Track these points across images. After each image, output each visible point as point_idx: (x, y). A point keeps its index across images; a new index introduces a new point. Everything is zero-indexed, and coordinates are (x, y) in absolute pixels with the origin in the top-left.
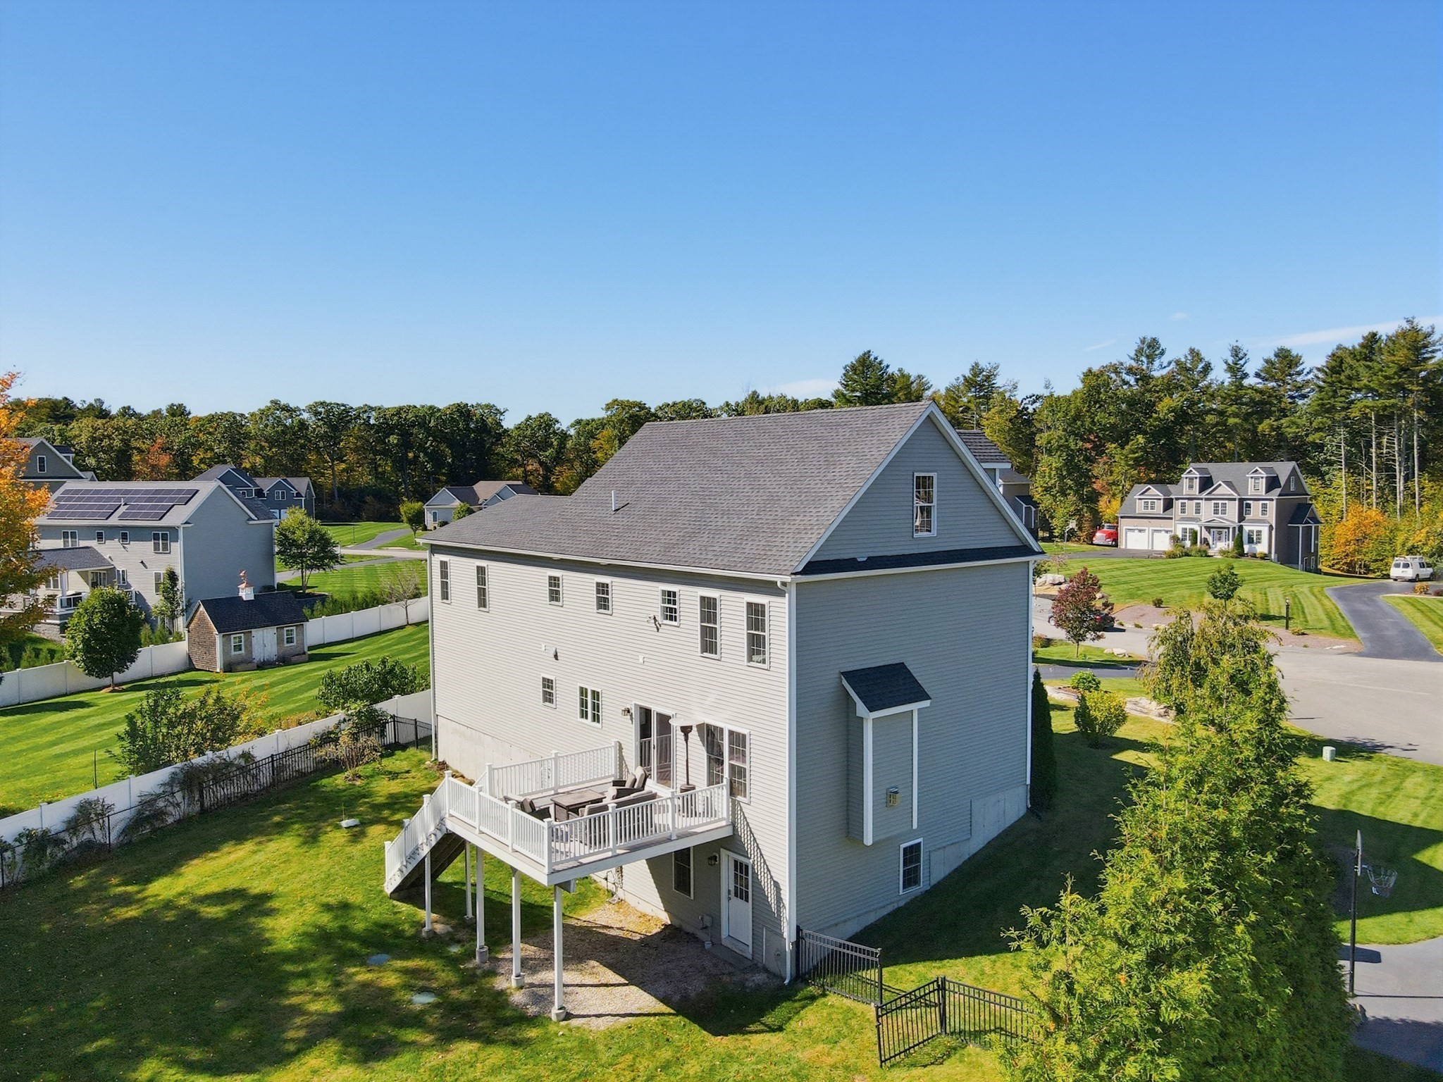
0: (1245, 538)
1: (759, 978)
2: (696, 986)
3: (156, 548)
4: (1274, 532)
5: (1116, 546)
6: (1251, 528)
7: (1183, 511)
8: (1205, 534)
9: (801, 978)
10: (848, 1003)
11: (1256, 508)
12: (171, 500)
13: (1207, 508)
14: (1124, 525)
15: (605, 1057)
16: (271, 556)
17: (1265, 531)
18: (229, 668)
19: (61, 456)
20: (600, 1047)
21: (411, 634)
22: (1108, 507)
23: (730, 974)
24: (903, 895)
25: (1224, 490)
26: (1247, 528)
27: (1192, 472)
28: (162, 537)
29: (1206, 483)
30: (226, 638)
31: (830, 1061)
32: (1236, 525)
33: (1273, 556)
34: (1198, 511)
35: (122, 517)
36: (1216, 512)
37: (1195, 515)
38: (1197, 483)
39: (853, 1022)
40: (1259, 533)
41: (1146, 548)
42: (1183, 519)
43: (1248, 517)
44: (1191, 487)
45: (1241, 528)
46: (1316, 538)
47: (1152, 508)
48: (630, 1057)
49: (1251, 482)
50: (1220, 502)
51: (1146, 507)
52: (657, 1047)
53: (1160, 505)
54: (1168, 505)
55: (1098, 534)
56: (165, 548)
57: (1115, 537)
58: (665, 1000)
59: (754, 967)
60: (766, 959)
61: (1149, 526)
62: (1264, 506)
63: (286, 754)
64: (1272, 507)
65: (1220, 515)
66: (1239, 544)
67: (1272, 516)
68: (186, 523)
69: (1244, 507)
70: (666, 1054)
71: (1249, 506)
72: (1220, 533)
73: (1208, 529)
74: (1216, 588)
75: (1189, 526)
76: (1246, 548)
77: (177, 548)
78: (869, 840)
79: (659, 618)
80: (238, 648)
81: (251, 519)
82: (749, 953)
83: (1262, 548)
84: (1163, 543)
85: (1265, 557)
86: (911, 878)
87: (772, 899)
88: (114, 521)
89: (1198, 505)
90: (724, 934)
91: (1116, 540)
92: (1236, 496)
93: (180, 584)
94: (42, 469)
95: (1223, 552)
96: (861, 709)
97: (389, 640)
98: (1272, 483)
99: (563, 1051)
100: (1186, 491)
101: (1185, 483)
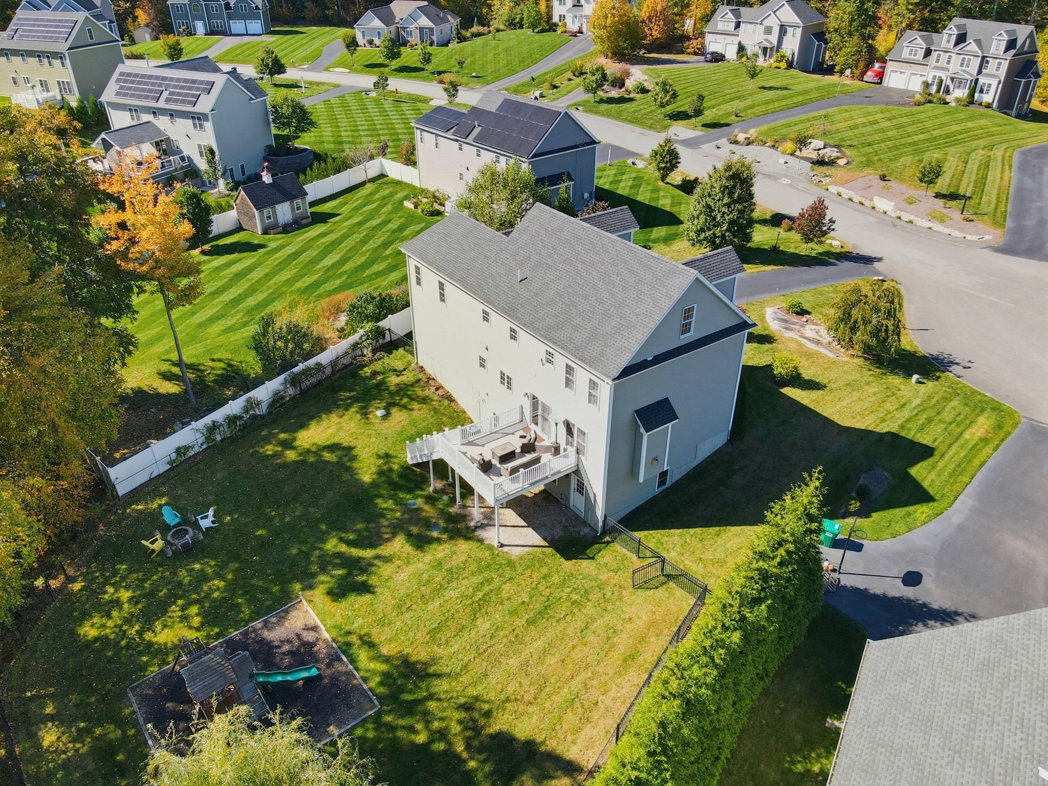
0: (978, 89)
1: (586, 530)
2: (559, 532)
3: (195, 126)
4: (1001, 86)
5: (880, 83)
6: (984, 81)
7: (937, 61)
8: (949, 82)
9: (604, 533)
10: (625, 551)
11: (993, 64)
12: (197, 89)
13: (956, 60)
14: (890, 66)
15: (519, 569)
16: (269, 124)
17: (994, 83)
18: (265, 232)
19: (99, 23)
20: (517, 564)
21: (372, 194)
22: (883, 40)
23: (574, 526)
24: (657, 490)
25: (973, 47)
26: (981, 81)
27: (951, 31)
28: (198, 119)
29: (961, 39)
30: (261, 212)
31: (614, 582)
32: (974, 78)
33: (995, 105)
34: (948, 62)
35: (168, 100)
36: (962, 65)
37: (945, 65)
38: (954, 38)
39: (625, 562)
40: (989, 86)
41: (902, 87)
42: (936, 68)
43: (984, 71)
44: (948, 41)
45: (977, 80)
46: (1033, 90)
47: (915, 55)
48: (529, 571)
49: (995, 43)
50: (967, 57)
51: (910, 54)
52: (541, 566)
53: (921, 53)
54: (928, 53)
55: (869, 73)
56: (201, 126)
57: (880, 75)
58: (545, 539)
59: (585, 523)
60: (589, 520)
61: (908, 69)
62: (1000, 64)
63: (338, 358)
64: (1005, 65)
65: (964, 68)
66: (972, 94)
67: (1002, 73)
68: (213, 110)
69: (984, 61)
70: (545, 570)
71: (987, 62)
72: (960, 83)
73: (952, 79)
74: (924, 175)
75: (939, 74)
76: (977, 95)
77: (209, 125)
78: (641, 480)
79: (544, 361)
80: (269, 218)
81: (251, 99)
82: (583, 516)
83: (987, 98)
84: (916, 86)
85: (989, 106)
86: (662, 483)
87: (592, 498)
88: (161, 104)
89: (950, 57)
90: (571, 504)
91: (881, 79)
92: (980, 54)
93: (217, 158)
94: (92, 38)
95: (958, 100)
96: (642, 430)
97: (358, 199)
98: (1011, 45)
99: (501, 565)
100: (944, 44)
101: (945, 37)
